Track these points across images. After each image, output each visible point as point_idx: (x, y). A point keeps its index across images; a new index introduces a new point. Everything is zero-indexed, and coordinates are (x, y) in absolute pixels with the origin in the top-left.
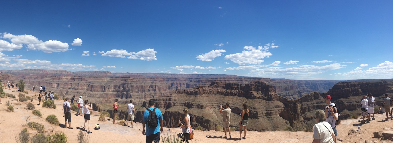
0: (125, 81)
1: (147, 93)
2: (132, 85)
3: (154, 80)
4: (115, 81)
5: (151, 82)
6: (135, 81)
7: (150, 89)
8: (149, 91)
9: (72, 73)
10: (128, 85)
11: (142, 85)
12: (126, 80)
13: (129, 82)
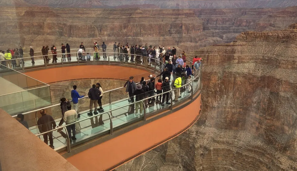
0: (128, 17)
1: (167, 37)
2: (143, 23)
4: (111, 17)
5: (174, 18)
6: (147, 15)
7: (172, 30)
8: (171, 34)
11: (158, 23)
12: (131, 14)
13: (137, 19)
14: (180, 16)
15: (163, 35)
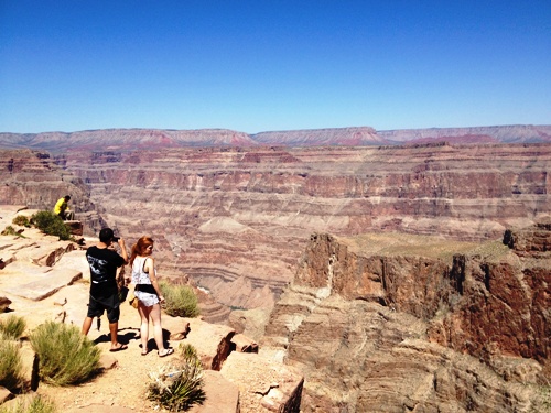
0: (426, 159)
1: (508, 199)
2: (454, 171)
3: (539, 154)
4: (390, 161)
5: (526, 161)
6: (465, 156)
7: (522, 185)
8: (518, 193)
9: (247, 138)
10: (439, 172)
11: (488, 171)
12: (430, 154)
13: (442, 163)
14: (540, 158)
15: (500, 196)
